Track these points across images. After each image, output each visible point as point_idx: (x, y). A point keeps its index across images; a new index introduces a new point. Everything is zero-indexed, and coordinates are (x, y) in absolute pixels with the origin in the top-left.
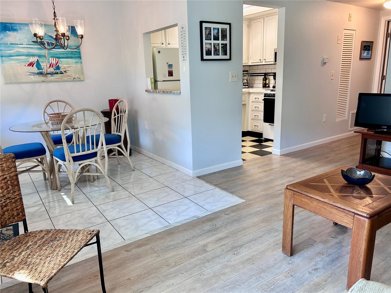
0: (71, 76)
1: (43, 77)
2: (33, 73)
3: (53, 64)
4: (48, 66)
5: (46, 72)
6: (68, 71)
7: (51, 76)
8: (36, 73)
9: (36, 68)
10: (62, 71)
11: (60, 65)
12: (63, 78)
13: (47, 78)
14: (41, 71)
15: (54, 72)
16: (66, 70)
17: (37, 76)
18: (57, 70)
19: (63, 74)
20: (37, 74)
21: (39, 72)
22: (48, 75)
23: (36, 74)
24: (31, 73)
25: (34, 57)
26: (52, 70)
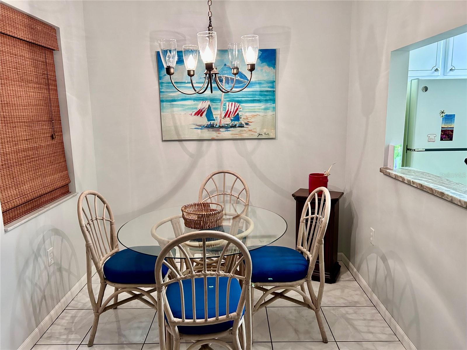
0: (254, 130)
1: (214, 132)
2: (200, 126)
3: (231, 112)
4: (223, 115)
5: (218, 125)
6: (252, 122)
7: (226, 131)
8: (205, 125)
9: (206, 118)
10: (243, 123)
11: (240, 114)
12: (244, 135)
13: (219, 133)
14: (212, 122)
15: (231, 125)
16: (248, 122)
17: (206, 130)
18: (236, 122)
19: (243, 127)
20: (206, 127)
21: (210, 124)
22: (221, 130)
23: (204, 128)
24: (198, 125)
25: (204, 102)
26: (227, 121)
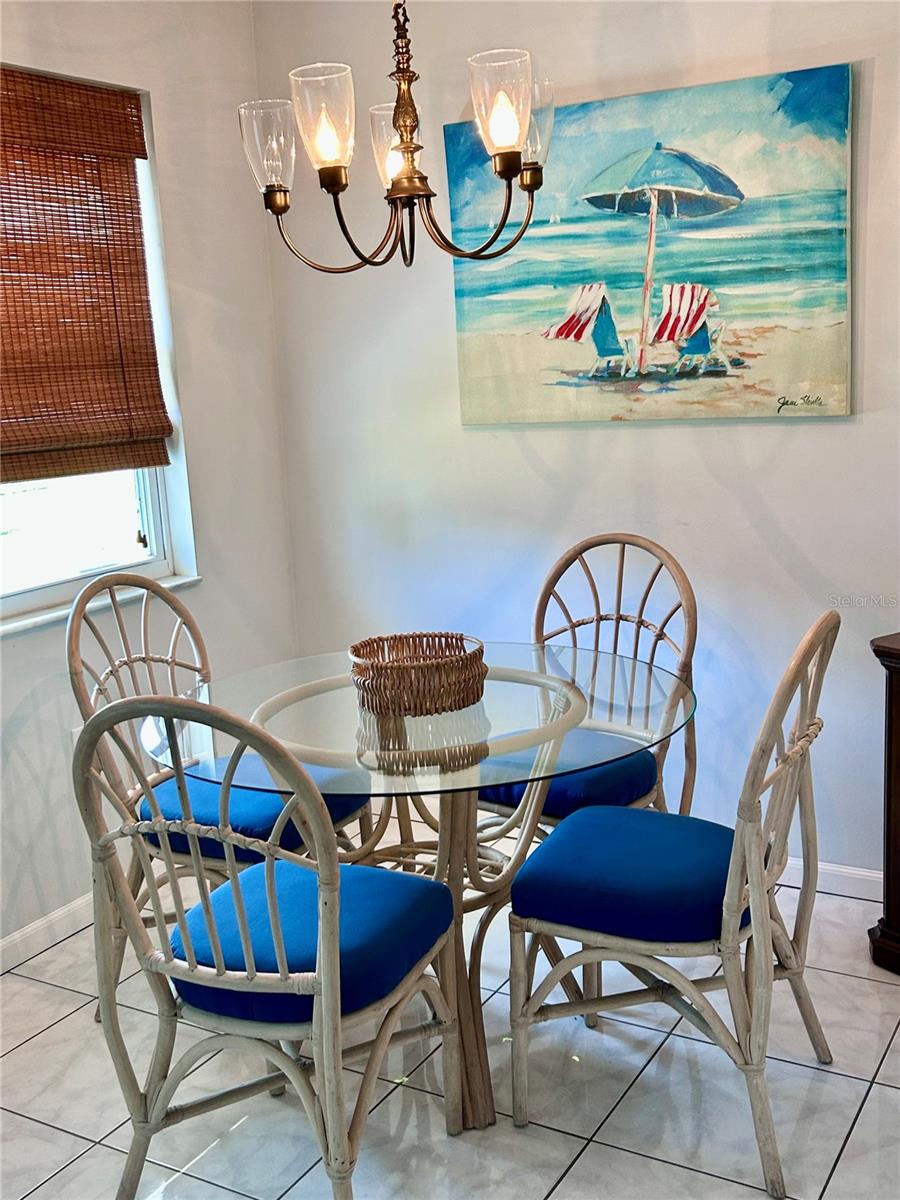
0: (763, 387)
1: (621, 396)
2: (574, 374)
3: (678, 320)
4: (652, 333)
5: (634, 369)
6: (755, 356)
7: (662, 389)
8: (588, 372)
9: (593, 345)
10: (723, 359)
11: (712, 325)
12: (725, 404)
13: (636, 400)
14: (613, 359)
15: (678, 367)
16: (742, 354)
17: (591, 390)
18: (696, 356)
19: (722, 374)
20: (594, 377)
21: (605, 365)
22: (645, 386)
23: (587, 381)
24: (567, 373)
25: (588, 286)
26: (666, 354)
